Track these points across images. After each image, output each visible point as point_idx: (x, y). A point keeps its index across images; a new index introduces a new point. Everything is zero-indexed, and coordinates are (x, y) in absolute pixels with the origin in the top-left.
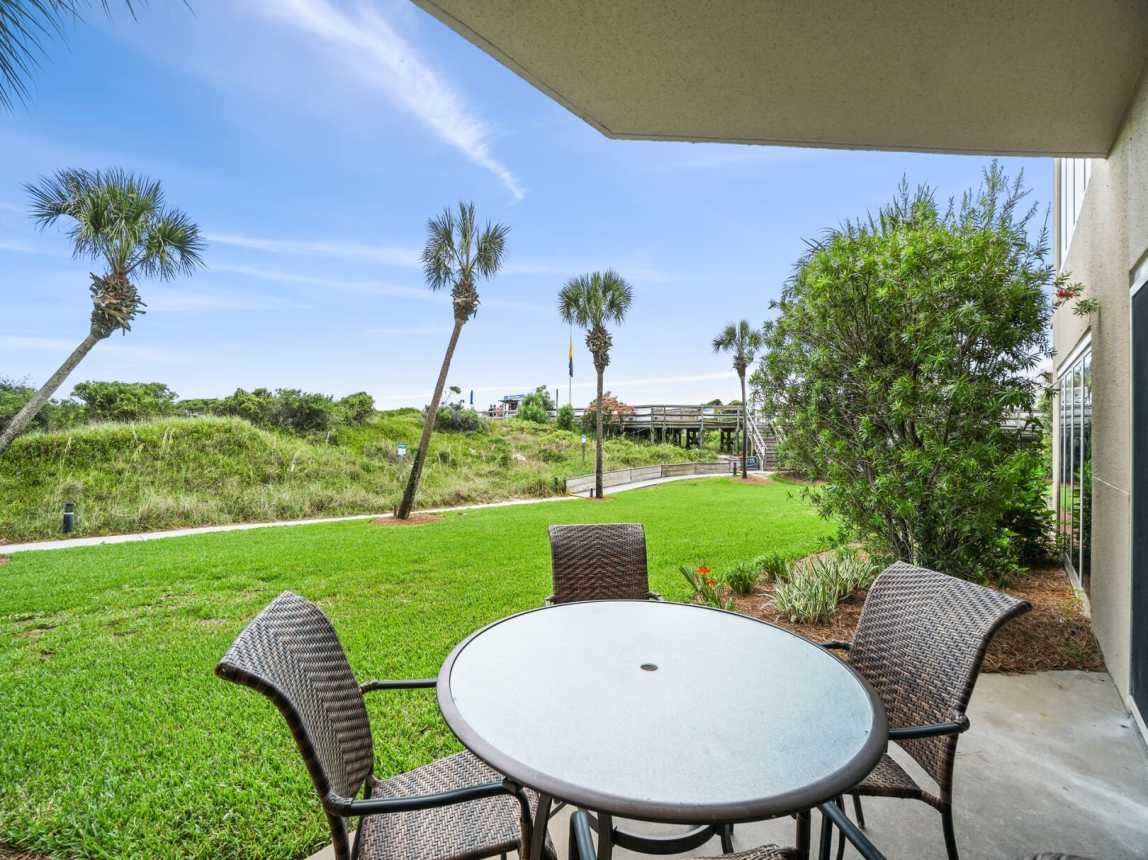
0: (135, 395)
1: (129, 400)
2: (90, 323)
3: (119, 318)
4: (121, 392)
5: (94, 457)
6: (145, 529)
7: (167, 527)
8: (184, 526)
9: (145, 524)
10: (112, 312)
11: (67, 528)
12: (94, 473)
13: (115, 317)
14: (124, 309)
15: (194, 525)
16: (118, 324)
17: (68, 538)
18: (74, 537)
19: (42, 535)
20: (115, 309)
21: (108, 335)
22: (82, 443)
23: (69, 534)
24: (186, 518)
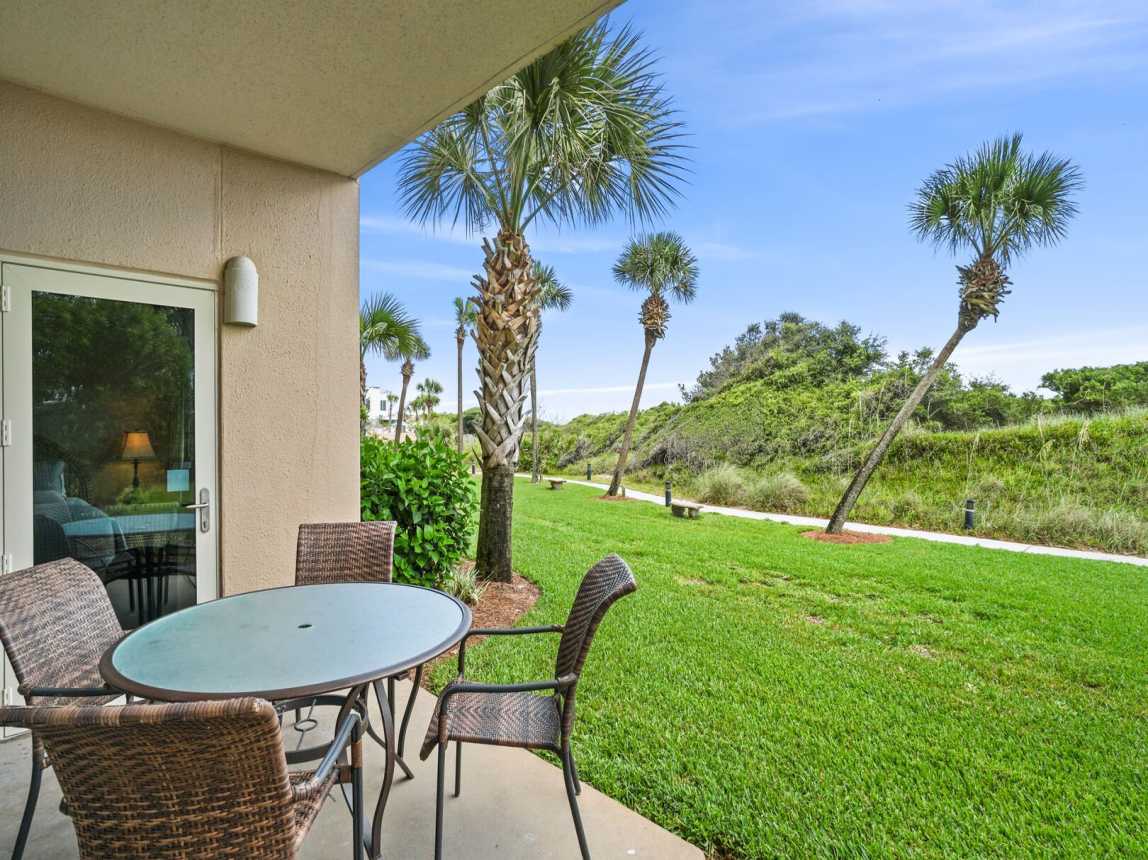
0: (1101, 382)
1: (1093, 388)
2: (957, 316)
3: (982, 306)
4: (1087, 379)
5: (1027, 454)
6: (1042, 542)
7: (1070, 545)
8: (1094, 547)
9: (1044, 536)
10: (974, 301)
11: (968, 524)
12: (1020, 472)
13: (978, 306)
14: (986, 295)
15: (1111, 548)
16: (982, 313)
17: (964, 534)
18: (971, 535)
19: (944, 527)
20: (977, 297)
21: (974, 327)
22: (1017, 440)
23: (967, 531)
24: (1102, 540)
